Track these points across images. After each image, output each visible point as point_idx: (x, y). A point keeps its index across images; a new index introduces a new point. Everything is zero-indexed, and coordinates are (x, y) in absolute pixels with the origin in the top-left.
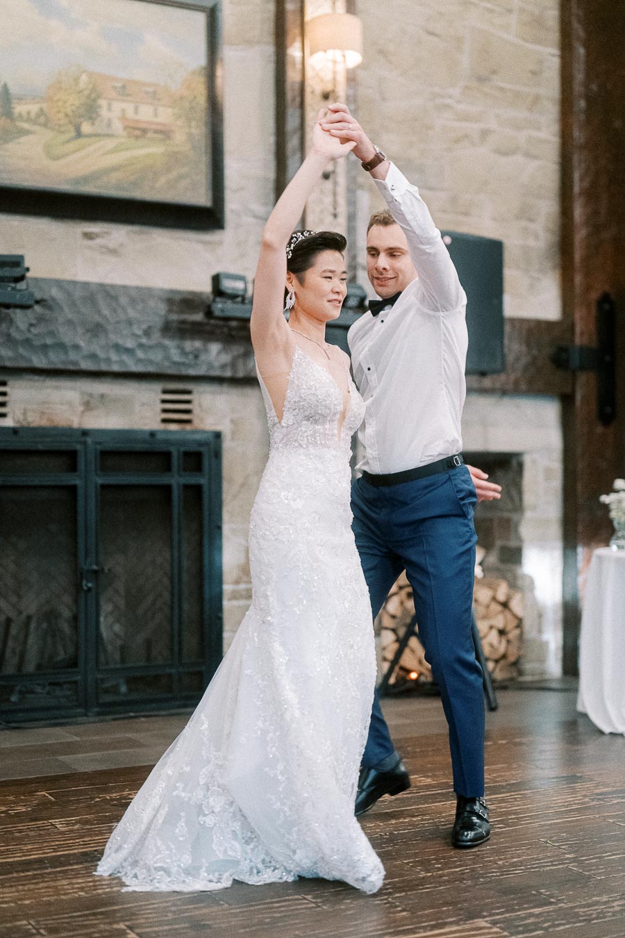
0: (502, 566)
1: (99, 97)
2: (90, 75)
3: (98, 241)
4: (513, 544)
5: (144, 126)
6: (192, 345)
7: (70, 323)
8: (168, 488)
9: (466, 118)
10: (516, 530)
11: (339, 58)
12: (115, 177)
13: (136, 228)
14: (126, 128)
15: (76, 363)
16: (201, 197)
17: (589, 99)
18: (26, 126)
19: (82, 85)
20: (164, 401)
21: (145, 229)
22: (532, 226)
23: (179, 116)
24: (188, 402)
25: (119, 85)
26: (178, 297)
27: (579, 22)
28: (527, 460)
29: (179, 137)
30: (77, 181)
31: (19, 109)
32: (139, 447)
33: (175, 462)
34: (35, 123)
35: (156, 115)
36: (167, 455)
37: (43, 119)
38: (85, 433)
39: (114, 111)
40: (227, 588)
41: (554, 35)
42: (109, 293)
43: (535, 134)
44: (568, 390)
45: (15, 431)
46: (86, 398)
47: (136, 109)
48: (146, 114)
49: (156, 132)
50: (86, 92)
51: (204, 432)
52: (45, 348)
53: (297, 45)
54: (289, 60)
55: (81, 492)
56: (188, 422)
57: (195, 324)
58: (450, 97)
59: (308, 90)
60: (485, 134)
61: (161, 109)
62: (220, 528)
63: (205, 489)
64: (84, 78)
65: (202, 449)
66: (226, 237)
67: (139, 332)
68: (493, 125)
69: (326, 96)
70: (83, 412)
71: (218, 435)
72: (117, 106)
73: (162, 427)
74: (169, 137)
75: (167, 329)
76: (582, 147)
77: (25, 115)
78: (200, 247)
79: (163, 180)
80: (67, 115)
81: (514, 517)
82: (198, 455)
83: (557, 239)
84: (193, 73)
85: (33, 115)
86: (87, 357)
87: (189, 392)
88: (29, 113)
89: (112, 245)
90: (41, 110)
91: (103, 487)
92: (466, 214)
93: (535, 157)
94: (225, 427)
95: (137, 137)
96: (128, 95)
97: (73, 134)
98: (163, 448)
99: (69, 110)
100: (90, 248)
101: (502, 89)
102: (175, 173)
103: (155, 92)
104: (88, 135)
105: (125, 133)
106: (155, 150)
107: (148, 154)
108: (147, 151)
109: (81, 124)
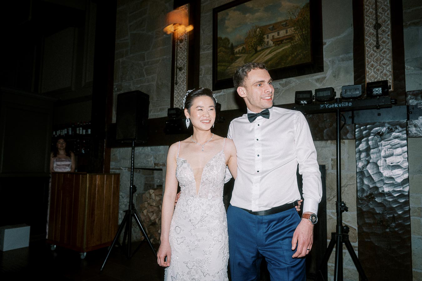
1: (264, 35)
2: (260, 28)
5: (280, 39)
14: (273, 43)
18: (238, 55)
19: (257, 33)
23: (297, 29)
25: (271, 27)
29: (297, 38)
31: (236, 50)
34: (241, 53)
35: (287, 32)
37: (244, 51)
39: (269, 40)
47: (278, 33)
48: (282, 33)
49: (286, 39)
50: (259, 35)
61: (288, 30)
62: (326, 211)
72: (270, 36)
74: (292, 40)
77: (238, 52)
79: (290, 58)
80: (252, 46)
84: (304, 8)
85: (240, 51)
90: (243, 48)
95: (278, 45)
96: (275, 29)
97: (254, 52)
99: (253, 44)
102: (295, 54)
103: (286, 23)
104: (260, 51)
105: (274, 45)
106: (286, 47)
107: (283, 50)
108: (283, 48)
109: (257, 47)
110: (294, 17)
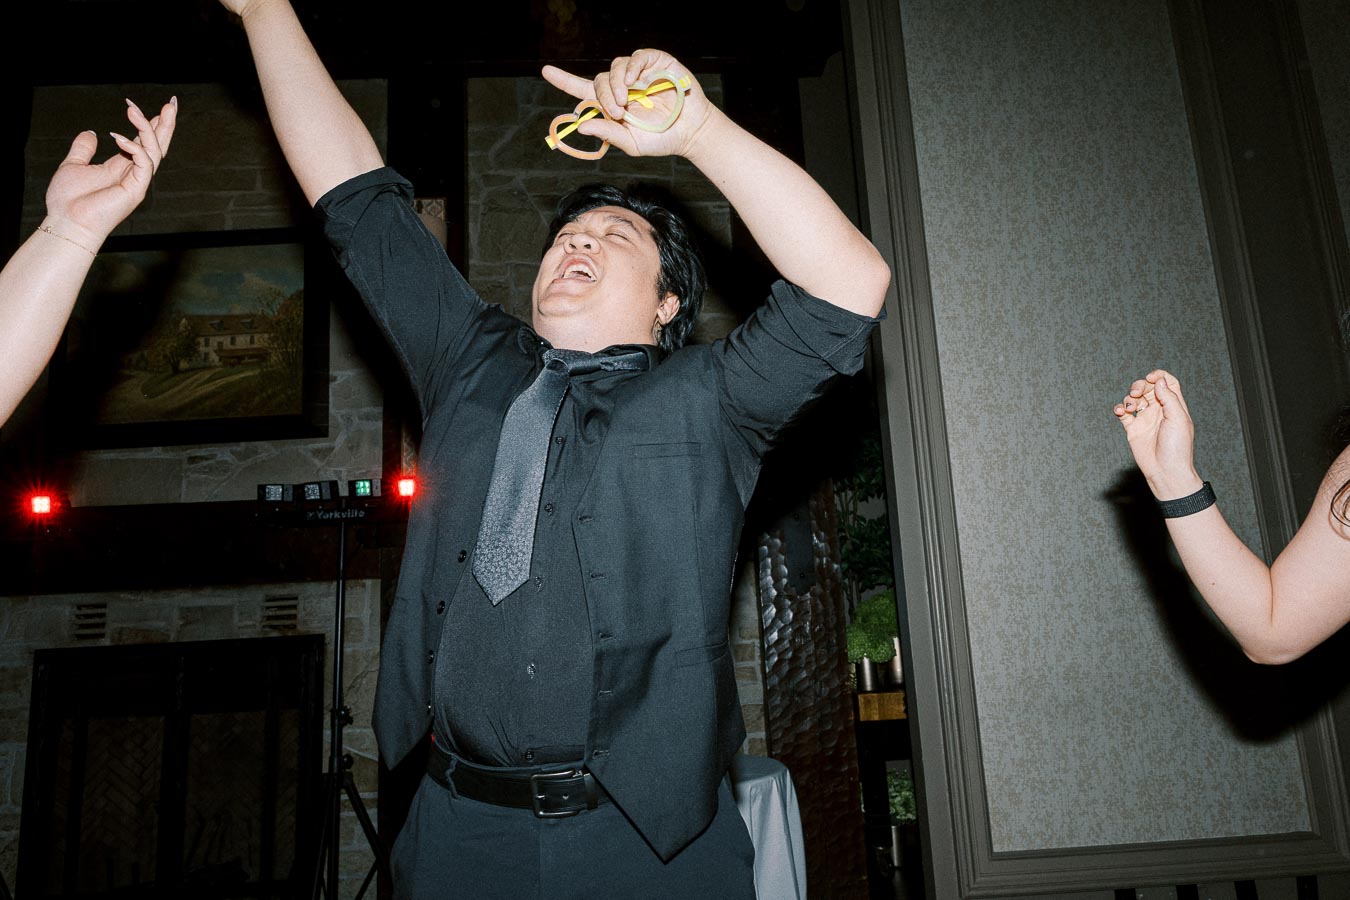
1: (198, 336)
2: (190, 318)
3: (204, 462)
5: (241, 354)
13: (241, 445)
14: (220, 360)
16: (295, 408)
18: (127, 371)
19: (182, 330)
20: (266, 609)
23: (275, 340)
24: (294, 606)
25: (217, 321)
29: (275, 359)
30: (174, 412)
34: (136, 369)
35: (252, 342)
37: (142, 364)
39: (210, 348)
46: (185, 610)
47: (233, 342)
48: (242, 341)
49: (251, 357)
50: (185, 335)
51: (308, 636)
56: (292, 627)
61: (256, 337)
64: (183, 322)
70: (181, 626)
71: (318, 638)
72: (214, 341)
73: (262, 634)
74: (264, 360)
78: (309, 453)
79: (257, 399)
80: (165, 356)
84: (291, 298)
85: (133, 362)
89: (217, 464)
90: (142, 356)
94: (327, 629)
95: (233, 365)
96: (225, 329)
97: (171, 372)
99: (168, 352)
102: (270, 392)
103: (252, 322)
105: (221, 363)
106: (250, 373)
107: (243, 378)
108: (242, 375)
109: (178, 362)
110: (271, 313)
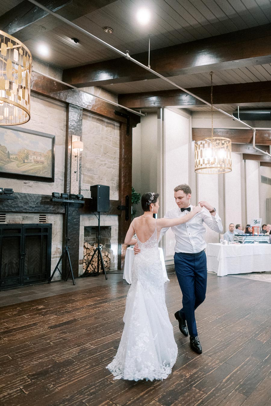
0: (106, 248)
1: (29, 155)
2: (27, 150)
3: (27, 184)
4: (108, 244)
6: (46, 206)
7: (21, 202)
8: (41, 236)
9: (102, 161)
10: (109, 241)
11: (79, 149)
12: (31, 171)
13: (35, 182)
14: (34, 161)
15: (21, 210)
16: (49, 176)
17: (125, 159)
18: (13, 160)
19: (25, 152)
20: (40, 218)
21: (37, 182)
22: (114, 182)
23: (45, 159)
24: (45, 218)
26: (44, 196)
27: (123, 144)
28: (112, 227)
29: (46, 164)
30: (24, 172)
31: (11, 157)
32: (34, 227)
33: (42, 230)
34: (15, 160)
35: (41, 159)
36: (40, 229)
37: (16, 159)
38: (23, 225)
40: (52, 256)
41: (118, 146)
42: (29, 195)
43: (115, 164)
44: (120, 214)
45: (7, 225)
46: (23, 217)
49: (40, 162)
50: (26, 154)
51: (48, 224)
52: (15, 207)
53: (70, 146)
54: (68, 149)
55: (21, 237)
56: (45, 222)
57: (48, 202)
58: (99, 157)
59: (72, 155)
60: (105, 164)
62: (51, 244)
63: (48, 235)
64: (26, 151)
65: (48, 227)
66: (54, 183)
67: (36, 204)
68: (107, 162)
69: (76, 157)
70: (22, 220)
71: (51, 224)
72: (33, 157)
73: (39, 223)
74: (43, 164)
75: (42, 203)
76: (123, 168)
77: (12, 158)
78: (49, 185)
80: (22, 158)
81: (109, 239)
82: (47, 229)
83: (118, 184)
84: (49, 150)
85: (14, 158)
86: (24, 209)
87: (45, 216)
88: (13, 158)
89: (30, 185)
90: (16, 157)
91: (26, 236)
92: (102, 180)
93: (115, 169)
94: (53, 223)
97: (23, 162)
98: (39, 227)
100: (25, 186)
101: (109, 156)
102: (44, 171)
103: (41, 154)
104: (26, 163)
107: (39, 167)
109: (25, 160)
110: (45, 153)
